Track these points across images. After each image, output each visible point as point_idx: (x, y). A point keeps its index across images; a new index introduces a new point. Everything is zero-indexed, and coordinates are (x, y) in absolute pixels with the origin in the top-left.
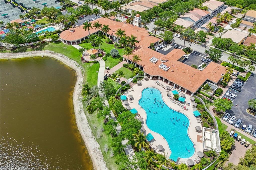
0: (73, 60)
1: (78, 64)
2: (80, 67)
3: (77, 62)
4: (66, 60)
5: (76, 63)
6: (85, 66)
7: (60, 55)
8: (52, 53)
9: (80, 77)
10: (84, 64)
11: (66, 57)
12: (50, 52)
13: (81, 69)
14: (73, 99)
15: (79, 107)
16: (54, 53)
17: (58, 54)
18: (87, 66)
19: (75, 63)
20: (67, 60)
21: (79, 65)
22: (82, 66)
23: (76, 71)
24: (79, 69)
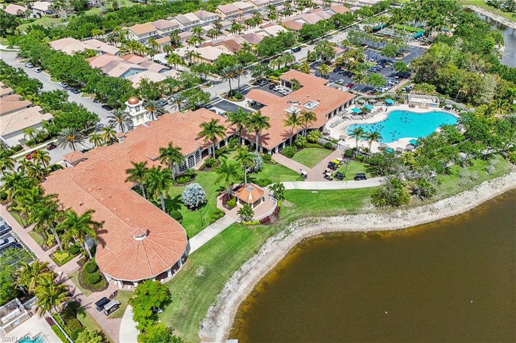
0: (261, 246)
1: (282, 234)
2: (292, 229)
3: (271, 235)
4: (259, 264)
5: (273, 239)
6: (292, 216)
7: (229, 286)
8: (217, 313)
9: (330, 226)
10: (283, 219)
11: (245, 267)
12: (214, 319)
13: (300, 226)
14: (403, 227)
15: (422, 214)
16: (218, 305)
17: (225, 291)
18: (293, 213)
19: (276, 240)
20: (259, 262)
21: (283, 232)
22: (288, 224)
23: (306, 238)
24: (296, 231)
